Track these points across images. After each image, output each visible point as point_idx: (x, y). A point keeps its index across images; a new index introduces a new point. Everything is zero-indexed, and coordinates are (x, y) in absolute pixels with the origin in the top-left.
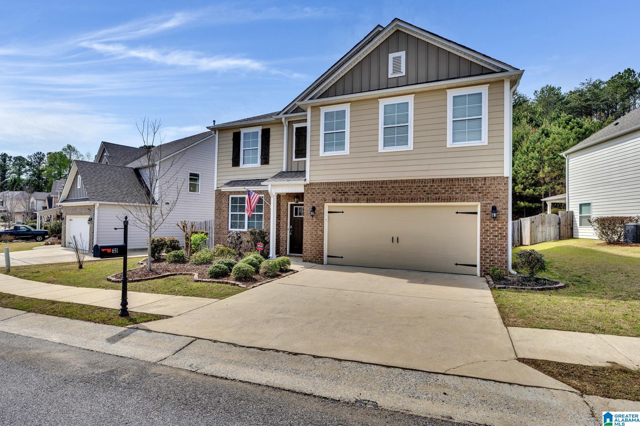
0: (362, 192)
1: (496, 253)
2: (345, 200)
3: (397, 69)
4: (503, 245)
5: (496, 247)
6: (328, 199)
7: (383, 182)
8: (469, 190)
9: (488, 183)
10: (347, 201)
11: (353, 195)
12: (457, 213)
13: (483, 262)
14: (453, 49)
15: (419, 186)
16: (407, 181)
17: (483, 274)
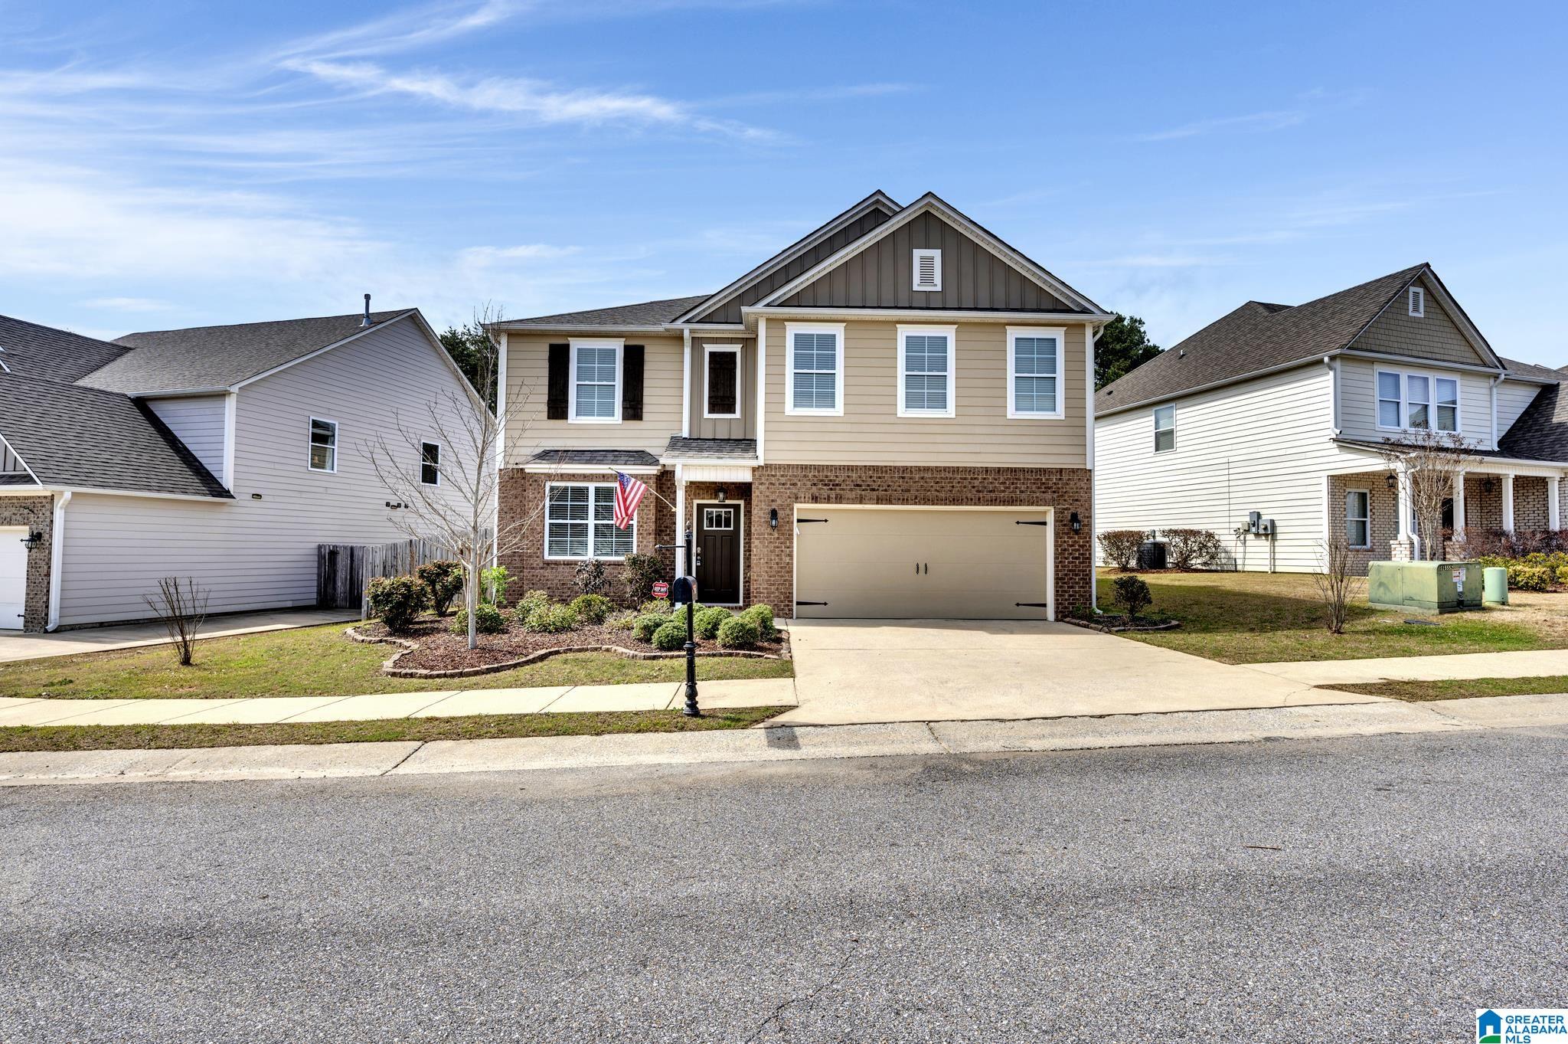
0: (868, 485)
1: (1077, 583)
2: (836, 498)
3: (927, 278)
4: (1085, 571)
5: (1076, 575)
6: (803, 496)
7: (905, 469)
8: (1039, 488)
9: (1065, 477)
10: (839, 499)
11: (851, 490)
12: (1018, 523)
13: (1060, 599)
14: (1017, 262)
15: (965, 479)
16: (945, 469)
17: (1060, 616)
